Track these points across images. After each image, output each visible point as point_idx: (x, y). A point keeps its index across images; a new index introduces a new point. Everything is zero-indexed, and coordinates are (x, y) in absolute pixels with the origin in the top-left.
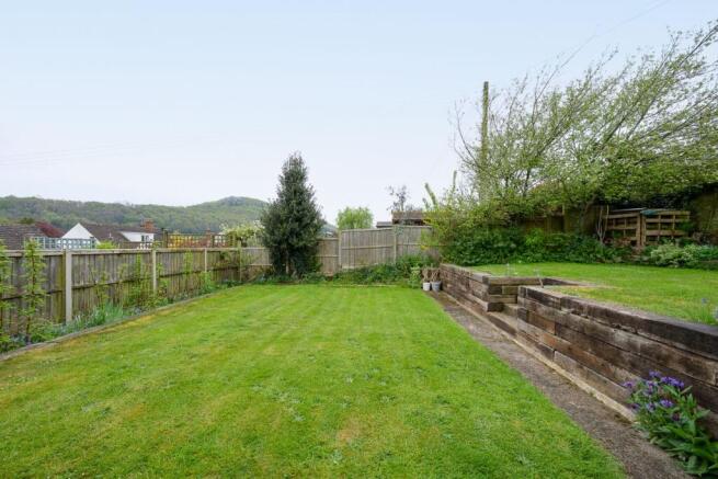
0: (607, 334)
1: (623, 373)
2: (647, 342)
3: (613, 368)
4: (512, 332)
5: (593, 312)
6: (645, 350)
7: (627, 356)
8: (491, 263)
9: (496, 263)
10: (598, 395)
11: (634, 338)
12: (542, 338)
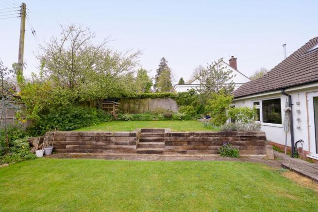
0: (207, 139)
1: (212, 147)
2: (218, 138)
3: (209, 147)
4: (161, 152)
5: (202, 134)
6: (218, 139)
7: (213, 142)
8: (83, 127)
9: (86, 126)
10: (206, 155)
11: (215, 138)
12: (181, 148)
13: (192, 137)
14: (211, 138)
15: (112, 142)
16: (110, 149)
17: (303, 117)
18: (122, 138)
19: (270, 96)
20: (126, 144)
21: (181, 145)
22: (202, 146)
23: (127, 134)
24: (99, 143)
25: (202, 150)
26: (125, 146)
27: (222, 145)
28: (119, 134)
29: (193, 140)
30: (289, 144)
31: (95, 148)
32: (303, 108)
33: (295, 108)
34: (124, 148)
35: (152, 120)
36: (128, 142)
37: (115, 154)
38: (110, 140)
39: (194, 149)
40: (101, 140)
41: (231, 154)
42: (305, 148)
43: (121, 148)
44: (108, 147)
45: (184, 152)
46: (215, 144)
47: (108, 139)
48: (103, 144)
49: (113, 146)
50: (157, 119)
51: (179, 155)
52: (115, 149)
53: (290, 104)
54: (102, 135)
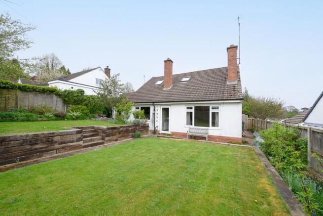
0: (128, 129)
3: (129, 134)
4: (102, 143)
11: (132, 128)
12: (115, 138)
13: (121, 129)
14: (130, 129)
15: (56, 142)
16: (52, 150)
17: (159, 116)
18: (69, 136)
19: (146, 105)
20: (73, 142)
21: (115, 135)
22: (126, 134)
23: (74, 132)
24: (37, 147)
25: (126, 137)
26: (71, 144)
27: (135, 132)
28: (65, 132)
29: (122, 131)
30: (153, 129)
31: (30, 154)
32: (159, 112)
33: (156, 112)
34: (70, 146)
35: (37, 121)
36: (75, 139)
37: (59, 154)
38: (52, 141)
39: (122, 136)
40: (39, 142)
41: (139, 137)
42: (158, 130)
43: (68, 146)
44: (50, 148)
45: (116, 140)
46: (132, 132)
47: (50, 140)
48: (42, 146)
49: (57, 146)
50: (45, 119)
51: (114, 142)
52: (60, 148)
53: (154, 110)
54: (42, 136)
